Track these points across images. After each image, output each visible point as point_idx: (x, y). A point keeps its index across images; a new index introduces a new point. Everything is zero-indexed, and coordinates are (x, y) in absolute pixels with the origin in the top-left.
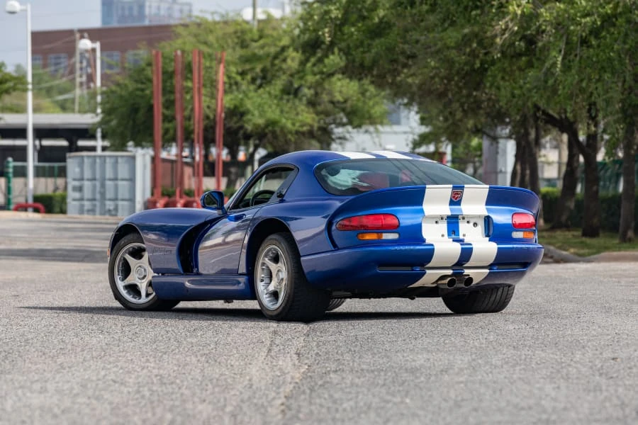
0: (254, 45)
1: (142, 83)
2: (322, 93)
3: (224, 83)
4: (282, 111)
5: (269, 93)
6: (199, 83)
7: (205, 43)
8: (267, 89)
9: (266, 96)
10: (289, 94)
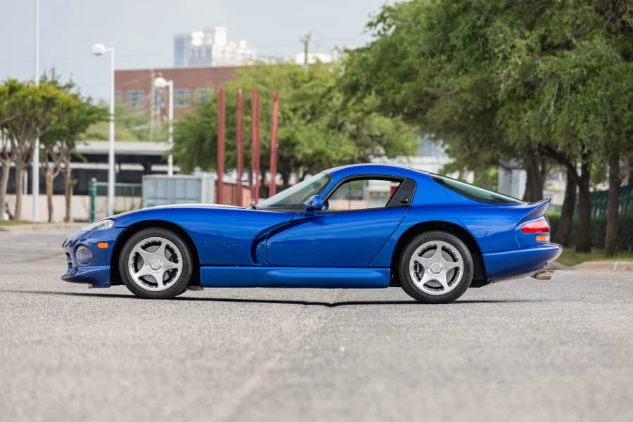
0: (305, 85)
1: (209, 116)
2: (362, 128)
3: (279, 118)
4: (328, 143)
5: (317, 127)
6: (257, 117)
7: (264, 83)
8: (316, 124)
9: (314, 130)
10: (333, 128)
